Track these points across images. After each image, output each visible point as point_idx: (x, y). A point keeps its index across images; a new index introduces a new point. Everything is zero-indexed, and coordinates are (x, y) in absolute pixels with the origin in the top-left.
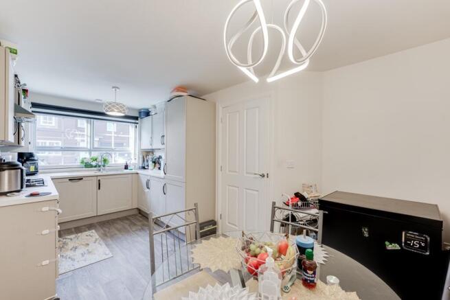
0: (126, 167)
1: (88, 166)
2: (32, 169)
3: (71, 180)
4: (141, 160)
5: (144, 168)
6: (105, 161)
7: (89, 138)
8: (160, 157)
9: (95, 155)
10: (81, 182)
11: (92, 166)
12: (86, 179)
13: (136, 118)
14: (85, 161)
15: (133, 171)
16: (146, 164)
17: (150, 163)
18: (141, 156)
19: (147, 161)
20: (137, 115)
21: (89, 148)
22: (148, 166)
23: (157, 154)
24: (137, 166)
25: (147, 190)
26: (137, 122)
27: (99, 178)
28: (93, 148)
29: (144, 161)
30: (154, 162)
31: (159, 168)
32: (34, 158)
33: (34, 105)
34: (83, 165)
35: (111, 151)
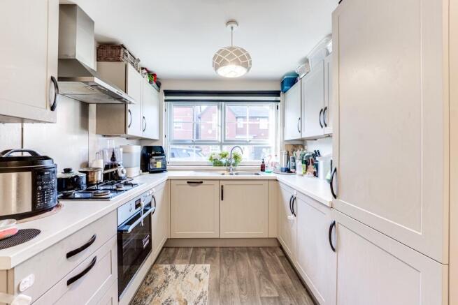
0: (263, 168)
1: (217, 163)
2: (159, 165)
3: (191, 182)
4: (284, 158)
5: (288, 171)
6: (236, 157)
7: (220, 128)
8: (317, 154)
9: (226, 149)
10: (200, 187)
11: (220, 164)
12: (207, 183)
13: (277, 93)
14: (214, 157)
15: (272, 175)
16: (292, 164)
17: (299, 163)
18: (284, 152)
19: (294, 160)
20: (277, 88)
21: (220, 140)
22: (295, 168)
23: (311, 148)
24: (278, 168)
25: (291, 217)
26: (279, 98)
27: (222, 183)
28: (224, 141)
29: (288, 159)
30: (306, 163)
31: (315, 174)
32: (160, 152)
33: (167, 93)
34: (211, 163)
35: (245, 144)
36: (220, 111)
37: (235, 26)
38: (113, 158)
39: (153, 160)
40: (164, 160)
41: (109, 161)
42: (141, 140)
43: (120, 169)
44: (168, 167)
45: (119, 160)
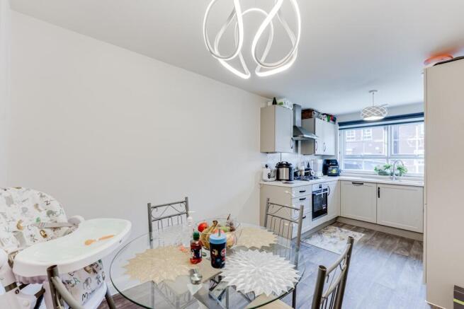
1: (382, 173)
2: (334, 171)
3: (354, 183)
6: (399, 169)
7: (386, 146)
10: (361, 186)
11: (385, 174)
12: (367, 184)
14: (378, 168)
21: (386, 155)
27: (379, 186)
28: (391, 155)
32: (335, 163)
33: (340, 124)
34: (377, 173)
35: (414, 158)
36: (386, 132)
37: (375, 93)
38: (308, 166)
39: (330, 168)
40: (337, 168)
41: (306, 167)
42: (323, 156)
43: (312, 171)
44: (340, 174)
45: (311, 167)
